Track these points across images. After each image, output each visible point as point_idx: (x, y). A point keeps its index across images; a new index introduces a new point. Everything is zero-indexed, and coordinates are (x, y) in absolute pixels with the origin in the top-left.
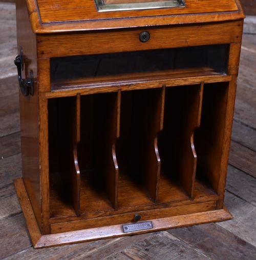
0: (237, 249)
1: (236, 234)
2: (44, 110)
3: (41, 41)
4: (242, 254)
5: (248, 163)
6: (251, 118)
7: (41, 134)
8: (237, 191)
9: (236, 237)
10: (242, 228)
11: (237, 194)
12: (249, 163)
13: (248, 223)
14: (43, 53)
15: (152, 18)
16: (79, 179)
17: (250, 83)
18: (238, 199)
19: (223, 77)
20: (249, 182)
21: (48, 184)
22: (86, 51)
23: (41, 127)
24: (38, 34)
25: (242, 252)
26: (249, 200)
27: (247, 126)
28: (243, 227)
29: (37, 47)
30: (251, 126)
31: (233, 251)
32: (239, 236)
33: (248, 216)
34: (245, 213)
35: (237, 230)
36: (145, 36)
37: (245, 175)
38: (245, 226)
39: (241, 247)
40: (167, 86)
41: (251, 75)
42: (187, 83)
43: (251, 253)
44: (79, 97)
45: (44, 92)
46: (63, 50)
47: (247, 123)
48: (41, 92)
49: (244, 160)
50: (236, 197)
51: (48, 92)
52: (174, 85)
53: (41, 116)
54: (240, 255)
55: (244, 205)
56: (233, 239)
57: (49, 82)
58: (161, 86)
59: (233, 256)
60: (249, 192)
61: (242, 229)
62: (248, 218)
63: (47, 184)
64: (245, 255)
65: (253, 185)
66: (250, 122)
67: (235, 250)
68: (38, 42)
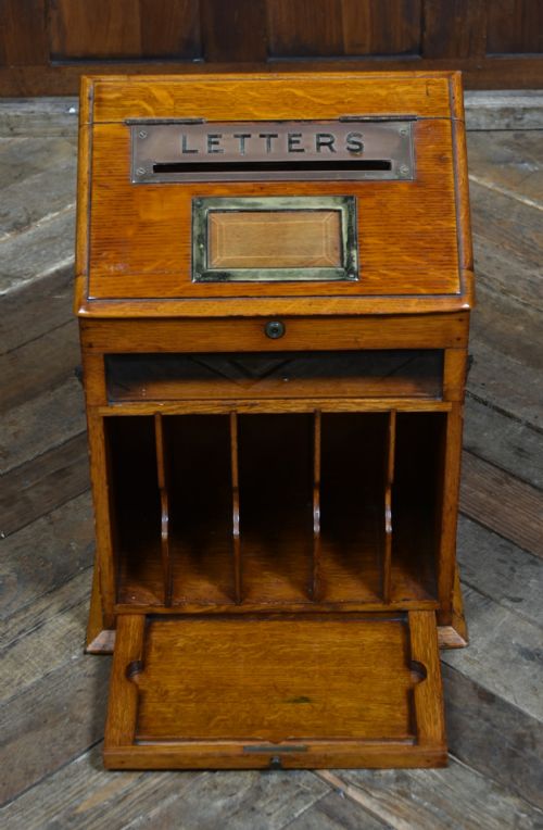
0: (479, 713)
1: (474, 678)
2: (98, 434)
3: (88, 328)
4: (487, 724)
5: (490, 504)
6: (492, 382)
7: (94, 470)
8: (471, 575)
9: (475, 685)
10: (485, 664)
11: (472, 583)
12: (493, 502)
13: (495, 652)
14: (91, 346)
15: (289, 301)
16: (166, 547)
17: (486, 281)
18: (476, 594)
19: (434, 404)
20: (496, 550)
21: (110, 549)
22: (167, 346)
23: (93, 459)
24: (82, 318)
25: (487, 720)
26: (497, 596)
27: (485, 403)
28: (487, 660)
29: (81, 336)
30: (494, 403)
31: (471, 717)
32: (481, 683)
33: (496, 635)
34: (490, 629)
35: (477, 667)
36: (275, 330)
37: (486, 534)
38: (490, 659)
39: (486, 708)
40: (324, 411)
41: (488, 258)
42: (362, 409)
43: (504, 721)
44: (158, 417)
45: (97, 406)
46: (124, 343)
47: (484, 397)
48: (90, 406)
49: (482, 496)
50: (471, 591)
51: (102, 406)
52: (336, 411)
53: (93, 444)
54: (483, 728)
55: (487, 609)
56: (471, 690)
57: (104, 391)
58: (311, 410)
59: (473, 731)
60: (494, 575)
61: (486, 666)
62: (497, 638)
63: (107, 549)
64: (494, 726)
65: (503, 557)
66: (490, 394)
67: (475, 716)
68: (82, 329)
